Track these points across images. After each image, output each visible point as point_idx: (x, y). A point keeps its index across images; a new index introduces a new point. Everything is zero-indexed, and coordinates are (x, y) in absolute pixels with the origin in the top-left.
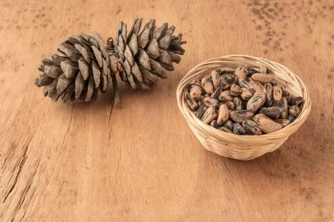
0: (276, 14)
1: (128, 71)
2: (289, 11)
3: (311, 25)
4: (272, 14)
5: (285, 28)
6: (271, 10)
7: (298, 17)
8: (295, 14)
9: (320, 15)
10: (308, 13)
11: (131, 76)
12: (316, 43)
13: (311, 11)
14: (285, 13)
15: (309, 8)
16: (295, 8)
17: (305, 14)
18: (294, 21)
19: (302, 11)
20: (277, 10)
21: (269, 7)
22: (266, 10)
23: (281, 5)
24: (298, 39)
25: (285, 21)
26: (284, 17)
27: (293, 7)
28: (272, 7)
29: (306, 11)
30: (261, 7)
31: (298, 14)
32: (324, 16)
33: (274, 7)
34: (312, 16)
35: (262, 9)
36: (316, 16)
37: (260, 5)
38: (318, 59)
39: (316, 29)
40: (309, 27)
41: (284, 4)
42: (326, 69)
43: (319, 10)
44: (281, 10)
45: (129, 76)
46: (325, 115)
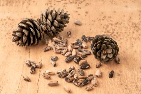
0: (117, 37)
1: (49, 29)
2: (123, 36)
3: (133, 43)
4: (115, 37)
5: (121, 44)
6: (115, 35)
7: (127, 39)
8: (126, 37)
9: (138, 38)
10: (132, 37)
11: (51, 31)
12: (135, 52)
13: (133, 37)
14: (122, 37)
15: (133, 35)
16: (126, 35)
17: (130, 38)
18: (125, 41)
19: (129, 36)
20: (117, 35)
21: (114, 34)
22: (112, 35)
23: (119, 33)
24: (127, 49)
25: (121, 41)
26: (121, 39)
27: (125, 34)
28: (115, 34)
29: (131, 37)
30: (110, 33)
31: (127, 37)
32: (139, 39)
33: (116, 34)
34: (134, 39)
35: (111, 35)
36: (135, 39)
37: (110, 32)
38: (136, 59)
39: (135, 45)
40: (132, 44)
41: (121, 33)
42: (139, 64)
43: (137, 36)
44: (120, 35)
45: (50, 31)
46: (138, 86)
